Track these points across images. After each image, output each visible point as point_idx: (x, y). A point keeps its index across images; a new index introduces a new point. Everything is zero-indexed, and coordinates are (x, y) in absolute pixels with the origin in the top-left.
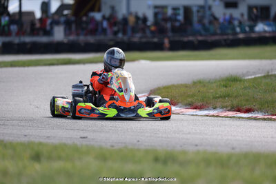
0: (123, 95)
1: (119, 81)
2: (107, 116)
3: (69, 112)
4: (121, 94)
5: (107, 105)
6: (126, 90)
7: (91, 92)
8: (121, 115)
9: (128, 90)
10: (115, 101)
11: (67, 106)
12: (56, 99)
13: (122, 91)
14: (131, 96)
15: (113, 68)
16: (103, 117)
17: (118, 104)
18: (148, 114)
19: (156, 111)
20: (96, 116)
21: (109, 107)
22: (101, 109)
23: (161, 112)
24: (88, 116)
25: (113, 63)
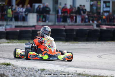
0: (51, 49)
1: (49, 42)
2: (43, 59)
3: (24, 56)
4: (50, 48)
5: (43, 53)
6: (52, 46)
7: (34, 47)
8: (51, 58)
9: (53, 46)
10: (47, 52)
11: (23, 53)
12: (17, 50)
13: (50, 47)
14: (54, 50)
15: (45, 35)
16: (41, 59)
17: (49, 53)
18: (62, 58)
19: (66, 57)
20: (38, 59)
21: (44, 54)
22: (40, 55)
23: (68, 58)
24: (34, 59)
25: (45, 32)
